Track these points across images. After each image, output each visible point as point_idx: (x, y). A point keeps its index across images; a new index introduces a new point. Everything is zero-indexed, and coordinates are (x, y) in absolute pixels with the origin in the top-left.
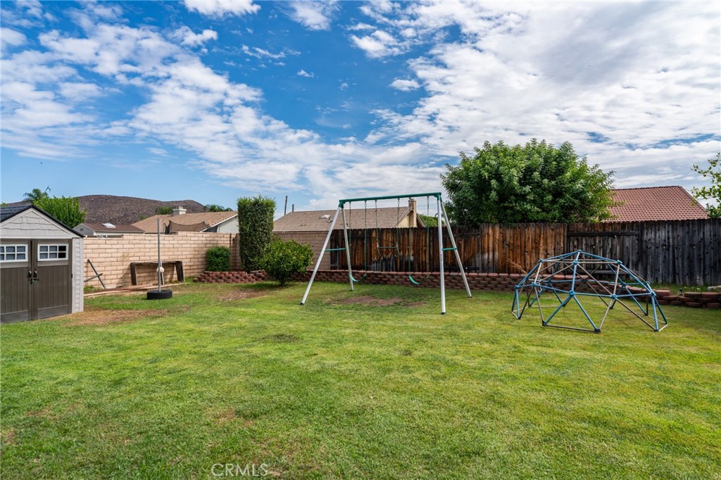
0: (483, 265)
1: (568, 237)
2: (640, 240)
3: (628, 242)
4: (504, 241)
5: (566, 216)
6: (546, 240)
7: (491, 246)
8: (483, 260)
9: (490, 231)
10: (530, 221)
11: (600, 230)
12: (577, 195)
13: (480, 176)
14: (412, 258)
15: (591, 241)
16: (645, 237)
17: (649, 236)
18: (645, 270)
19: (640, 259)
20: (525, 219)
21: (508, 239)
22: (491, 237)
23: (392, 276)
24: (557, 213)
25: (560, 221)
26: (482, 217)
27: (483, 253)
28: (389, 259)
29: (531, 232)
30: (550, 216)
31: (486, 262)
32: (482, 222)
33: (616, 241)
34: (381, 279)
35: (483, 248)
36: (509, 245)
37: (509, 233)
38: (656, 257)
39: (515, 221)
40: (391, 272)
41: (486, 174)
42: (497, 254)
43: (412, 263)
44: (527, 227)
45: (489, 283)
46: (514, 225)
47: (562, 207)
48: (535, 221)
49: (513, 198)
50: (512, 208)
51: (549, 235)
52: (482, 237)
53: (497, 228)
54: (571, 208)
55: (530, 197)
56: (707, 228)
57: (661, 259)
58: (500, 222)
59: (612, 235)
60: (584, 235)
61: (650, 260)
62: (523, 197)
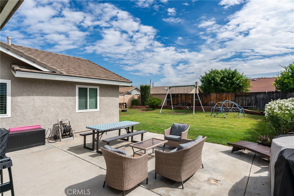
0: (211, 104)
1: (235, 96)
2: (256, 97)
3: (253, 98)
4: (217, 97)
5: (235, 90)
6: (229, 97)
7: (213, 99)
8: (211, 103)
9: (213, 95)
10: (224, 92)
11: (245, 95)
12: (238, 84)
13: (209, 79)
14: (190, 102)
15: (242, 98)
16: (257, 97)
17: (258, 96)
18: (257, 106)
19: (256, 103)
20: (223, 91)
21: (218, 97)
22: (213, 97)
23: (184, 107)
24: (232, 90)
25: (233, 92)
26: (210, 91)
27: (211, 101)
28: (184, 103)
29: (224, 95)
30: (230, 90)
31: (212, 103)
32: (211, 92)
33: (249, 97)
34: (181, 108)
35: (211, 100)
36: (218, 99)
37: (218, 95)
38: (260, 102)
39: (220, 92)
40: (184, 106)
41: (210, 79)
42: (215, 101)
43: (190, 104)
44: (223, 93)
45: (208, 109)
46: (219, 93)
47: (234, 88)
48: (226, 92)
49: (219, 85)
50: (219, 88)
51: (230, 96)
52: (211, 96)
53: (215, 94)
54: (236, 88)
55: (224, 85)
56: (275, 94)
57: (261, 103)
58: (216, 92)
59: (248, 96)
60: (240, 96)
61: (258, 103)
62: (221, 85)
